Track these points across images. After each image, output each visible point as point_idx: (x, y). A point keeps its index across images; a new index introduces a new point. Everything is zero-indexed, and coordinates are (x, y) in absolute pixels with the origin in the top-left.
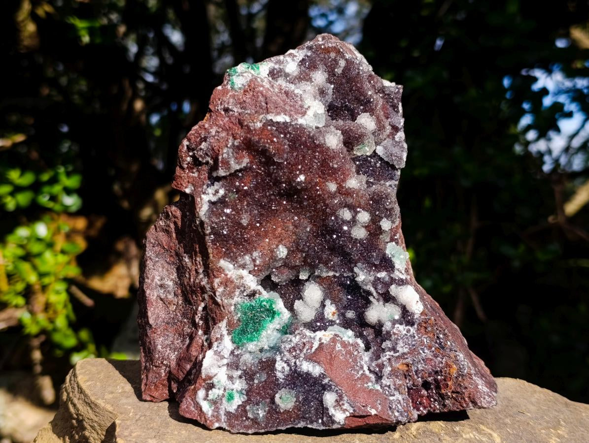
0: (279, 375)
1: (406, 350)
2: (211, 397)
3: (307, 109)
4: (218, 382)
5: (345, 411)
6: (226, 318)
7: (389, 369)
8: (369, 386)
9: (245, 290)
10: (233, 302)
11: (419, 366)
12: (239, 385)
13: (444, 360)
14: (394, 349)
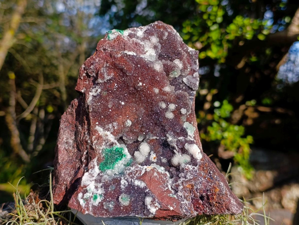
0: (122, 187)
1: (191, 178)
2: (85, 197)
3: (146, 52)
4: (90, 189)
5: (156, 207)
6: (97, 156)
7: (182, 187)
8: (170, 196)
9: (108, 142)
10: (101, 148)
11: (198, 186)
12: (100, 191)
13: (212, 184)
14: (185, 177)
